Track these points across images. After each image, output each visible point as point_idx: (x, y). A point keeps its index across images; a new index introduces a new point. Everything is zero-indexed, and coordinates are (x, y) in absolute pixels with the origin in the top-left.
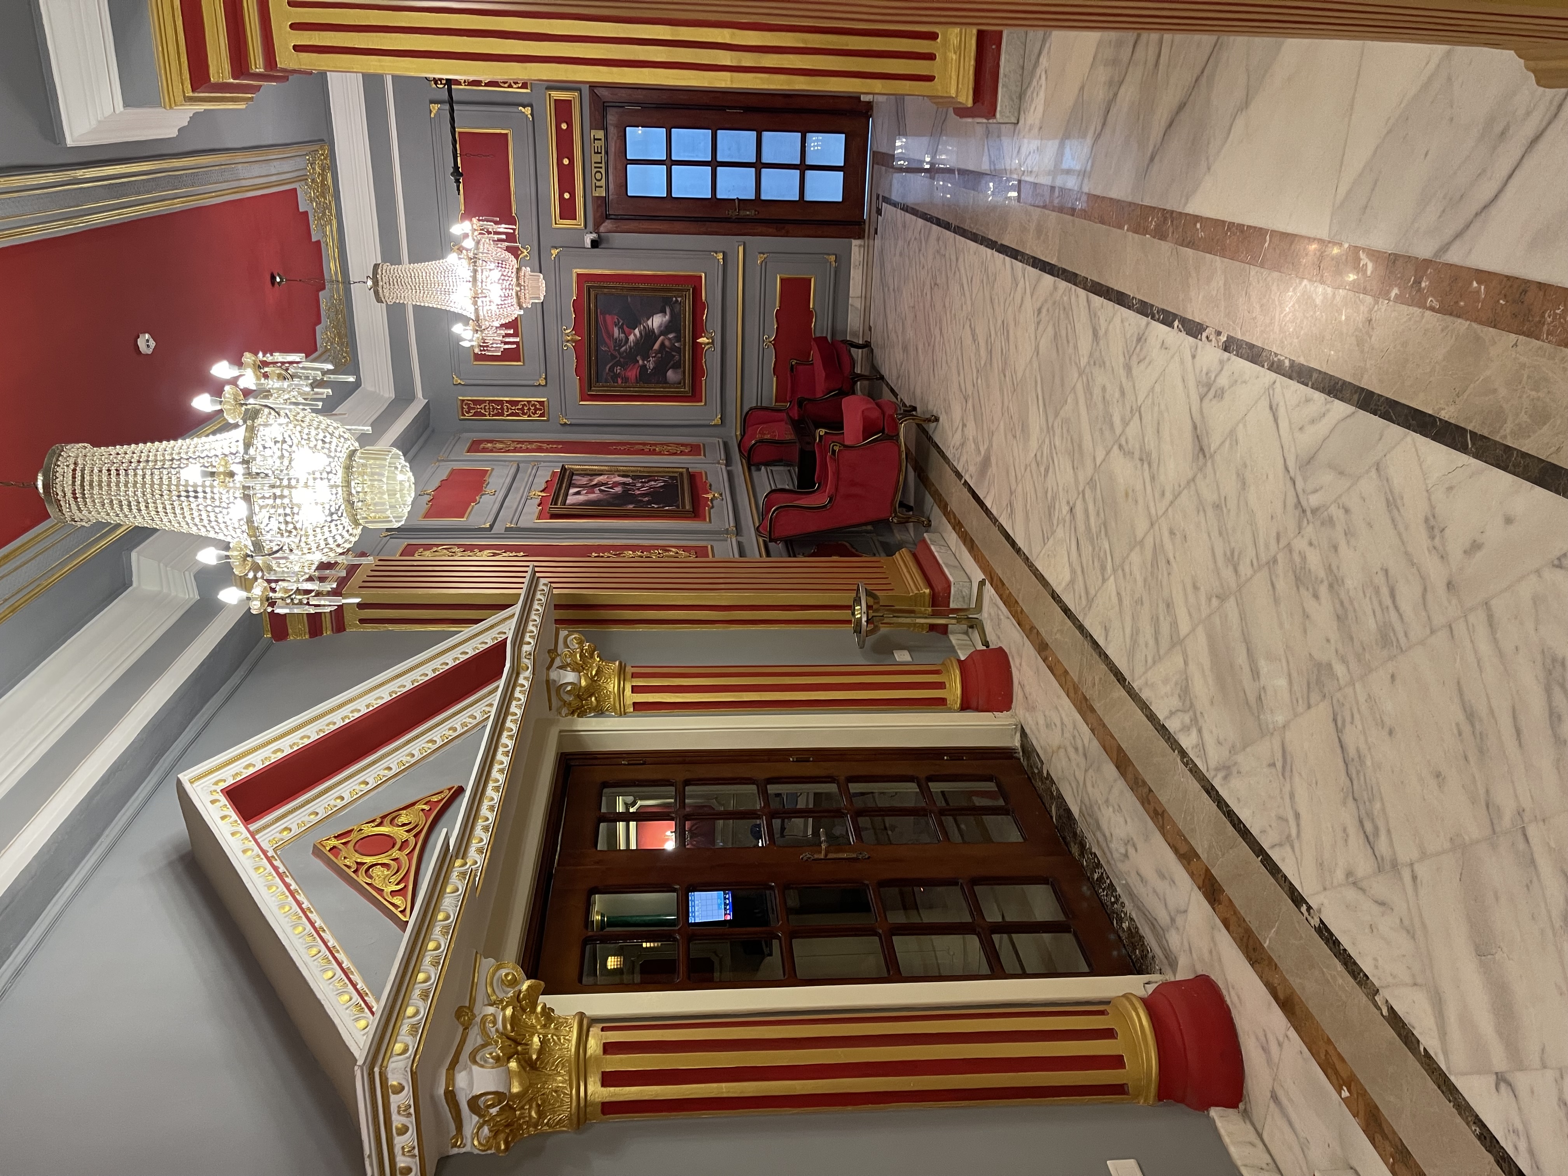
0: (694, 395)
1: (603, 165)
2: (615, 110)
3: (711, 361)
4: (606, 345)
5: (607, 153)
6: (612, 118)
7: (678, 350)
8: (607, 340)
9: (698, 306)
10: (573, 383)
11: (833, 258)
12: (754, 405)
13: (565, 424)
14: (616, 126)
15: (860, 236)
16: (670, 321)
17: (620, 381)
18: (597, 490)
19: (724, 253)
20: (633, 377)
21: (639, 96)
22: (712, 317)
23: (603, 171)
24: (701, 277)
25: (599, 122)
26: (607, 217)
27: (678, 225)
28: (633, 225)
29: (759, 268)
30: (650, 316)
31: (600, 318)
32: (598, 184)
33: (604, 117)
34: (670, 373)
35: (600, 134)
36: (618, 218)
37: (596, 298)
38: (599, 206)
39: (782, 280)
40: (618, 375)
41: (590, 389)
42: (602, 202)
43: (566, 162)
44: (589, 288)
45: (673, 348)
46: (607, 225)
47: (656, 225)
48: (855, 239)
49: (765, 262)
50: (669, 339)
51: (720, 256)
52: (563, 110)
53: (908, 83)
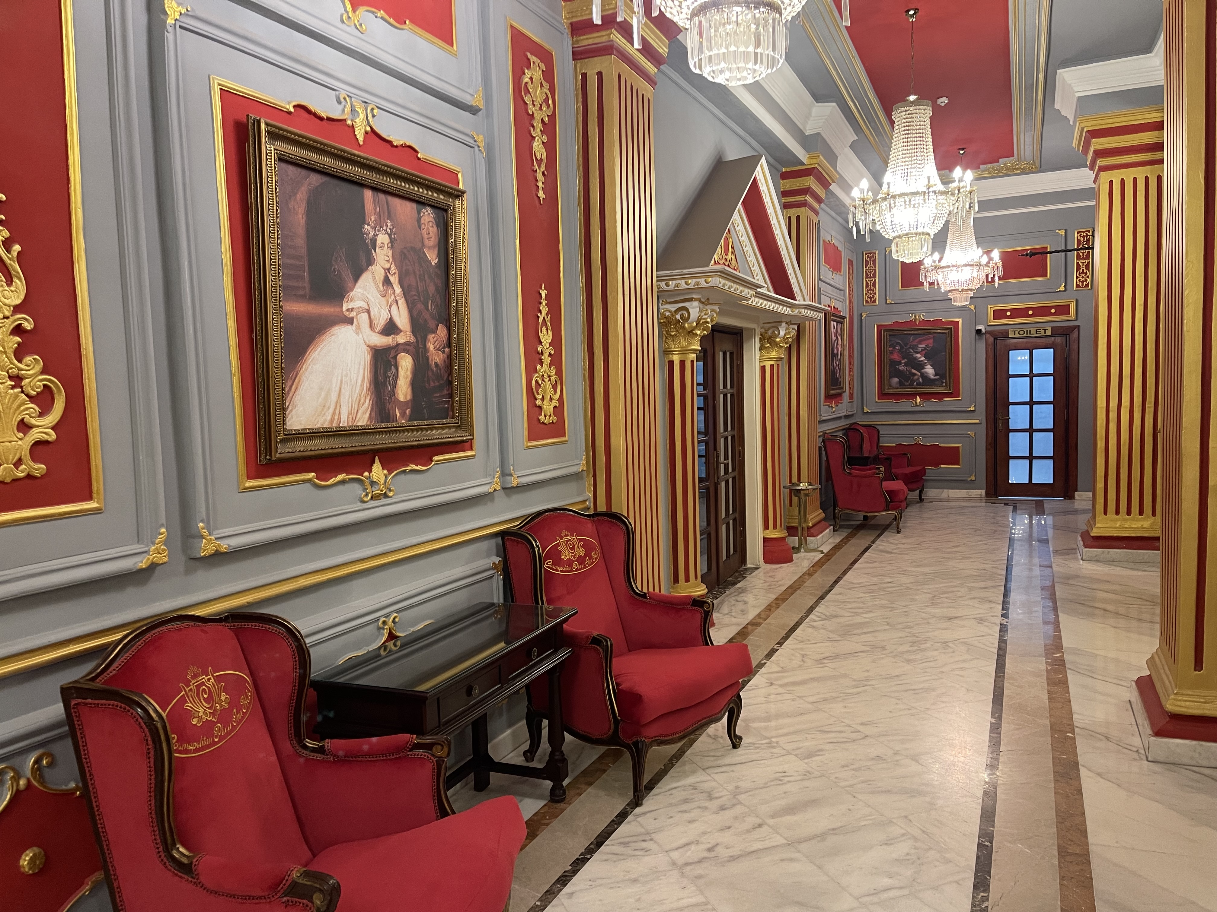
0: (882, 395)
1: (1029, 335)
2: (1064, 343)
3: (904, 405)
4: (914, 340)
5: (1036, 337)
6: (1059, 340)
7: (911, 384)
8: (918, 340)
9: (940, 396)
10: (889, 321)
11: (973, 478)
12: (881, 433)
13: (861, 316)
14: (1053, 342)
15: (988, 495)
16: (930, 379)
17: (891, 349)
18: (835, 338)
19: (974, 411)
20: (892, 357)
21: (1074, 356)
22: (933, 404)
23: (1025, 335)
24: (959, 397)
25: (1057, 332)
26: (995, 339)
27: (991, 382)
28: (991, 354)
29: (963, 432)
30: (933, 366)
31: (932, 336)
32: (1017, 332)
33: (1059, 335)
34: (896, 380)
35: (1049, 333)
36: (995, 344)
37: (945, 333)
38: (1002, 333)
39: (958, 447)
40: (894, 348)
41: (885, 331)
42: (1004, 335)
43: (1030, 312)
44: (950, 329)
45: (913, 381)
46: (991, 339)
47: (991, 368)
48: (986, 492)
49: (969, 436)
50: (918, 379)
51: (972, 409)
52: (1064, 309)
53: (1102, 501)
